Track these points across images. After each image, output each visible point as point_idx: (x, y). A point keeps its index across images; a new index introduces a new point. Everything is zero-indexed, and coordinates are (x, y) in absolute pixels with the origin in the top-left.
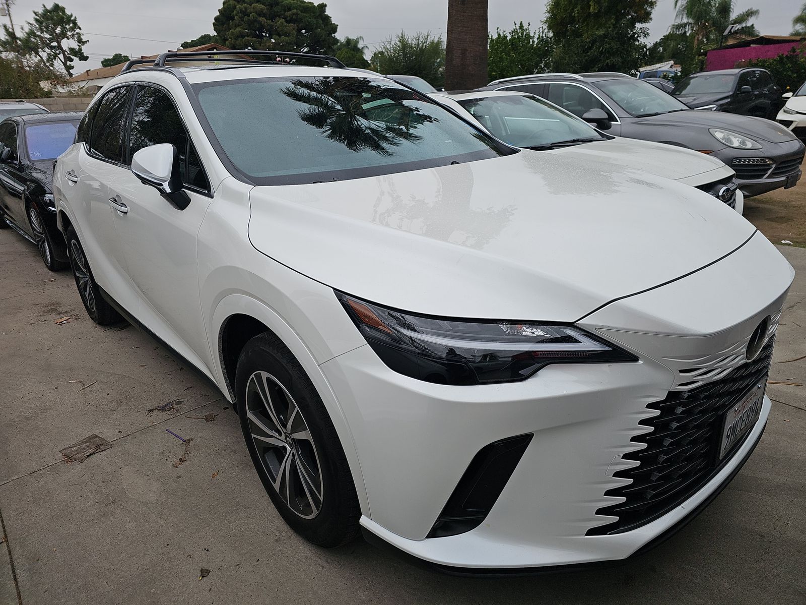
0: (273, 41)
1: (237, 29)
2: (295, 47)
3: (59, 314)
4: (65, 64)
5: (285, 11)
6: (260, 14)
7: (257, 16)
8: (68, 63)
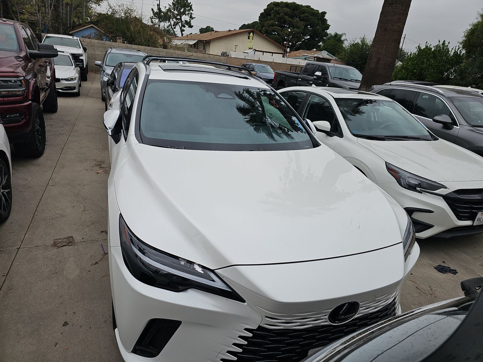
0: (289, 30)
1: (271, 21)
2: (302, 35)
3: (100, 168)
4: (181, 28)
5: (301, 14)
6: (286, 14)
7: (284, 15)
8: (183, 28)
